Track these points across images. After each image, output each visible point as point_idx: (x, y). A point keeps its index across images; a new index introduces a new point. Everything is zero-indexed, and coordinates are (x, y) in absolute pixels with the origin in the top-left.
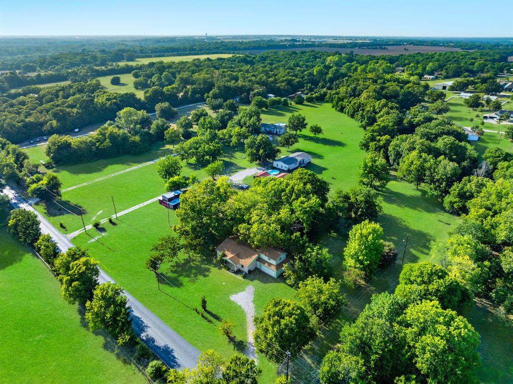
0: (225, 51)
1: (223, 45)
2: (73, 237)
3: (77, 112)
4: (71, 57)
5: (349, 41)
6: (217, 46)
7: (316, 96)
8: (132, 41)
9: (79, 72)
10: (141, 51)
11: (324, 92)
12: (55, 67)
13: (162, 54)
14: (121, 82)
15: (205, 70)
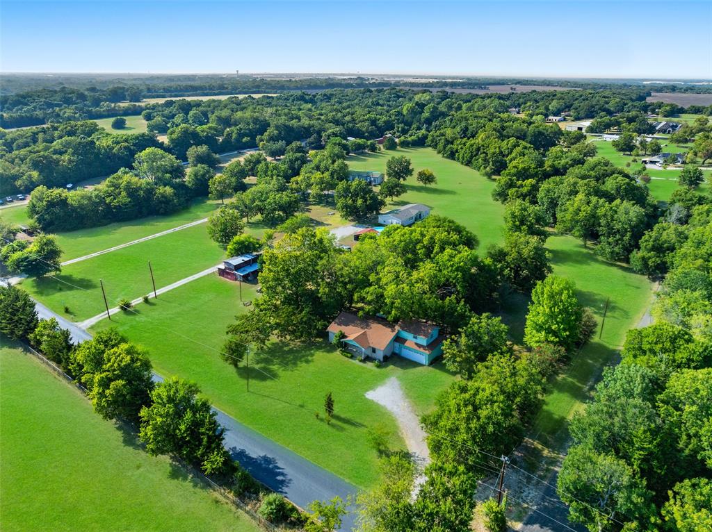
0: (270, 90)
1: (265, 84)
2: (89, 326)
3: (70, 160)
4: (46, 96)
5: (435, 81)
6: (256, 84)
7: (412, 140)
8: (132, 80)
9: (62, 113)
10: (149, 90)
11: (423, 134)
12: (22, 108)
13: (180, 93)
14: (126, 126)
15: (251, 108)
